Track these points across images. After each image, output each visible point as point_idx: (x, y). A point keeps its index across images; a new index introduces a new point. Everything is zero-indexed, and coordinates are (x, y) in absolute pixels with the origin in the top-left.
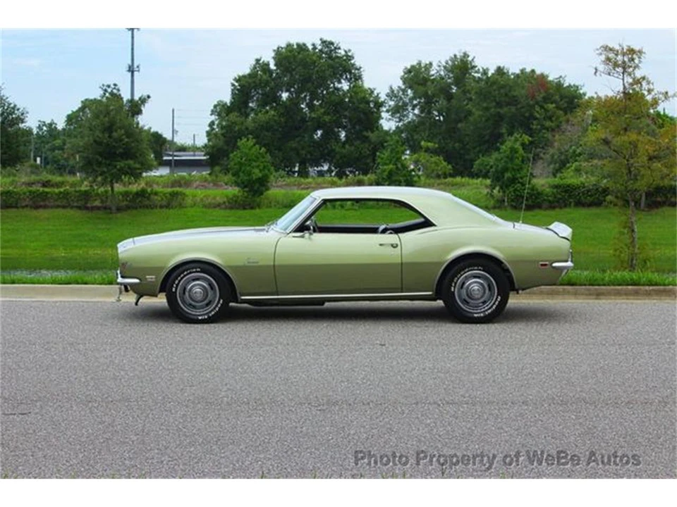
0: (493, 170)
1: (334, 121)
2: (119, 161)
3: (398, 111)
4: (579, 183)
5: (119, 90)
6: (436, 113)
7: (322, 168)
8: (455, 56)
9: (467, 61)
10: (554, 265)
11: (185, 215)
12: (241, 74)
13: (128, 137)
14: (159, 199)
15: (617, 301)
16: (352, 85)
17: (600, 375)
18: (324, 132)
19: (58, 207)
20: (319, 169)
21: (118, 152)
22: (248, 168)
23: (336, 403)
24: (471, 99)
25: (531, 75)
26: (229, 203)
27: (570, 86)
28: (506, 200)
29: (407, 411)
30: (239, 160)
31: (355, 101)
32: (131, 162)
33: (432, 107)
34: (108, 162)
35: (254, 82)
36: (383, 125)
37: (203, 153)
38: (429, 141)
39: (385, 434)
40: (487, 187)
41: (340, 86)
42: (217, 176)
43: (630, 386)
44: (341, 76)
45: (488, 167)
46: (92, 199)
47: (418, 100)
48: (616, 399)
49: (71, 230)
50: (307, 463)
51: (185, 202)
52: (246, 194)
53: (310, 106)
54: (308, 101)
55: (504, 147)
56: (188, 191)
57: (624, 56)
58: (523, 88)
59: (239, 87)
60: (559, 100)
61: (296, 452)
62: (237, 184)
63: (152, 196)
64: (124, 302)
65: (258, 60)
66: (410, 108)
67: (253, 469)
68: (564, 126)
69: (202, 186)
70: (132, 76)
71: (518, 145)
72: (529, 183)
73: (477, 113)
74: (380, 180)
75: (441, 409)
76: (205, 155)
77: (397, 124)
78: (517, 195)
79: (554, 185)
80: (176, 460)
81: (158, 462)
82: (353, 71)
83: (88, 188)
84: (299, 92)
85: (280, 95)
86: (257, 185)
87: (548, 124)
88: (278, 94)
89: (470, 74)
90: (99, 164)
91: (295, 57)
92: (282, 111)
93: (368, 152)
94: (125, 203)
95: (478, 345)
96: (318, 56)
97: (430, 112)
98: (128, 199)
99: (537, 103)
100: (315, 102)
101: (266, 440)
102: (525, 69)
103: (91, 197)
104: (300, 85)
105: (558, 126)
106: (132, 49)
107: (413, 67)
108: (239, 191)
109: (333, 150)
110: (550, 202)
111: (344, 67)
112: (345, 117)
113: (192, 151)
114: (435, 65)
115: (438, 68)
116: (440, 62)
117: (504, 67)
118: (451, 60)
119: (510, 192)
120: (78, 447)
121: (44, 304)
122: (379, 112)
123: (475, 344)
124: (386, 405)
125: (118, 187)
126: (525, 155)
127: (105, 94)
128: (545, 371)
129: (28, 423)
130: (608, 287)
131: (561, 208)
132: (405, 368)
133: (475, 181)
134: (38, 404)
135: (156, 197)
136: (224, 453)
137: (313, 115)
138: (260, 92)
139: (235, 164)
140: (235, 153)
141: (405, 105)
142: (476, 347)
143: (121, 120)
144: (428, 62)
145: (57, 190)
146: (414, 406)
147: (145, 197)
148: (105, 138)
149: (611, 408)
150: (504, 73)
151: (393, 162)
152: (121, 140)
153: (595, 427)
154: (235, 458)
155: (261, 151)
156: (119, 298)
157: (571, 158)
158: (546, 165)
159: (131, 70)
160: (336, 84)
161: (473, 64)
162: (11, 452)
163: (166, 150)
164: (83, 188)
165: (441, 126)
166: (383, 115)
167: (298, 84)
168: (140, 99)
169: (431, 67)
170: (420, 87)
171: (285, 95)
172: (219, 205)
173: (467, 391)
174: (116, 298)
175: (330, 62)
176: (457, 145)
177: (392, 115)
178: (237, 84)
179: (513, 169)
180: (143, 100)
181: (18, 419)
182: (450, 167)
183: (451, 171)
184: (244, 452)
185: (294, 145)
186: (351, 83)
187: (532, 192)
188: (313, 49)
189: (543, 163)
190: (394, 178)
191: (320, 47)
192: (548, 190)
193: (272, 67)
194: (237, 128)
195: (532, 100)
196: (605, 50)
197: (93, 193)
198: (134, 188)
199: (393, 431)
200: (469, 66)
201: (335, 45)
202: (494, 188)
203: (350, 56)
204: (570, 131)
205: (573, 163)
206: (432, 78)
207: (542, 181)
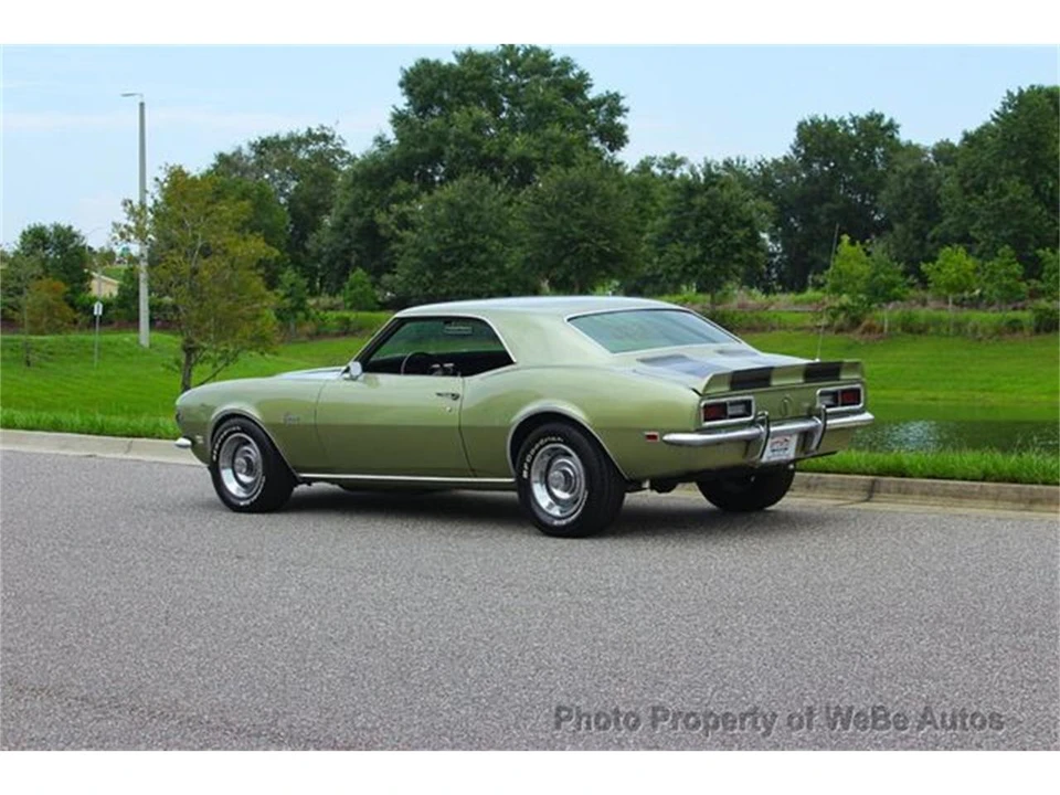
10: (666, 438)
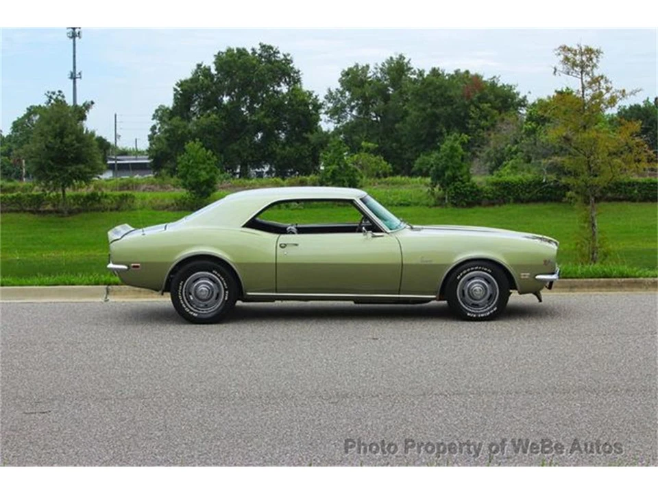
0: (434, 168)
1: (275, 123)
2: (70, 165)
3: (336, 112)
4: (517, 180)
5: (63, 97)
6: (374, 114)
7: (263, 169)
8: (391, 58)
9: (403, 63)
11: (134, 217)
12: (183, 79)
13: (79, 142)
14: (110, 201)
15: (591, 293)
16: (291, 88)
17: (593, 364)
18: (264, 134)
19: (11, 211)
20: (260, 170)
21: (69, 157)
22: (196, 171)
23: (346, 396)
24: (407, 100)
25: (466, 75)
26: (177, 204)
27: (504, 86)
28: (447, 197)
29: (416, 402)
30: (187, 162)
31: (294, 103)
32: (82, 166)
33: (369, 109)
34: (60, 166)
35: (196, 87)
36: (322, 126)
37: (147, 157)
38: (369, 142)
39: (401, 425)
40: (426, 185)
41: (279, 89)
42: (163, 179)
43: (625, 375)
44: (281, 79)
45: (429, 166)
46: (44, 203)
47: (356, 102)
48: (614, 387)
49: (23, 234)
50: (334, 454)
51: (134, 204)
52: (193, 196)
53: (250, 109)
54: (248, 104)
55: (443, 146)
56: (136, 194)
57: (582, 55)
58: (458, 88)
59: (181, 92)
60: (493, 99)
61: (320, 444)
62: (185, 186)
63: (102, 200)
64: (112, 302)
65: (199, 66)
66: (348, 110)
67: (283, 461)
68: (499, 125)
69: (150, 189)
70: (74, 83)
71: (457, 144)
72: (469, 181)
73: (414, 113)
74: (324, 180)
75: (448, 399)
76: (149, 159)
77: (336, 125)
78: (458, 193)
79: (493, 183)
80: (205, 453)
81: (188, 456)
82: (292, 75)
83: (40, 193)
84: (239, 96)
85: (222, 99)
86: (204, 187)
87: (483, 123)
88: (219, 98)
89: (406, 76)
90: (52, 169)
91: (235, 61)
92: (223, 114)
93: (308, 153)
94: (77, 206)
95: (468, 338)
96: (257, 61)
97: (367, 113)
98: (79, 202)
99: (472, 102)
100: (255, 105)
101: (289, 434)
102: (459, 70)
103: (44, 200)
104: (240, 89)
105: (493, 125)
106: (74, 56)
107: (350, 69)
108: (187, 193)
109: (274, 152)
110: (489, 198)
111: (284, 70)
112: (285, 119)
113: (134, 155)
114: (372, 68)
115: (375, 71)
116: (377, 64)
117: (439, 69)
118: (387, 62)
119: (451, 190)
120: (107, 444)
121: (35, 305)
122: (317, 114)
123: (465, 337)
124: (395, 397)
125: (69, 192)
126: (464, 153)
127: (50, 101)
128: (540, 361)
129: (51, 421)
130: (582, 280)
131: (500, 205)
132: (404, 361)
133: (414, 180)
134: (56, 402)
135: (106, 200)
136: (251, 446)
137: (254, 118)
138: (202, 96)
139: (183, 167)
140: (182, 156)
141: (344, 106)
142: (467, 339)
143: (72, 126)
144: (364, 65)
145: (9, 195)
146: (422, 397)
147: (96, 201)
148: (56, 143)
149: (613, 396)
150: (439, 75)
151: (336, 162)
152: (73, 145)
153: (603, 414)
154: (263, 451)
155: (208, 153)
156: (106, 298)
157: (507, 155)
158: (482, 163)
159: (73, 77)
160: (276, 87)
161: (409, 66)
162: (42, 450)
163: (109, 155)
164: (34, 193)
165: (378, 127)
166: (322, 116)
167: (239, 88)
168: (84, 105)
169: (368, 70)
170: (357, 89)
171: (226, 99)
172: (167, 207)
173: (470, 382)
174: (104, 298)
175: (270, 66)
176: (394, 144)
177: (331, 117)
178: (179, 89)
179: (454, 167)
180: (87, 106)
181: (40, 418)
182: (390, 166)
183: (391, 171)
184: (269, 444)
185: (236, 148)
186: (290, 86)
187: (471, 190)
188: (252, 53)
189: (479, 161)
190: (337, 178)
191: (259, 52)
192: (487, 187)
193: (214, 71)
194: (180, 132)
195: (467, 100)
196: (564, 50)
197: (45, 197)
198: (85, 191)
199: (408, 422)
200: (405, 68)
201: (274, 50)
202: (435, 187)
203: (288, 60)
204: (504, 130)
205: (509, 161)
206: (369, 80)
207: (480, 178)
